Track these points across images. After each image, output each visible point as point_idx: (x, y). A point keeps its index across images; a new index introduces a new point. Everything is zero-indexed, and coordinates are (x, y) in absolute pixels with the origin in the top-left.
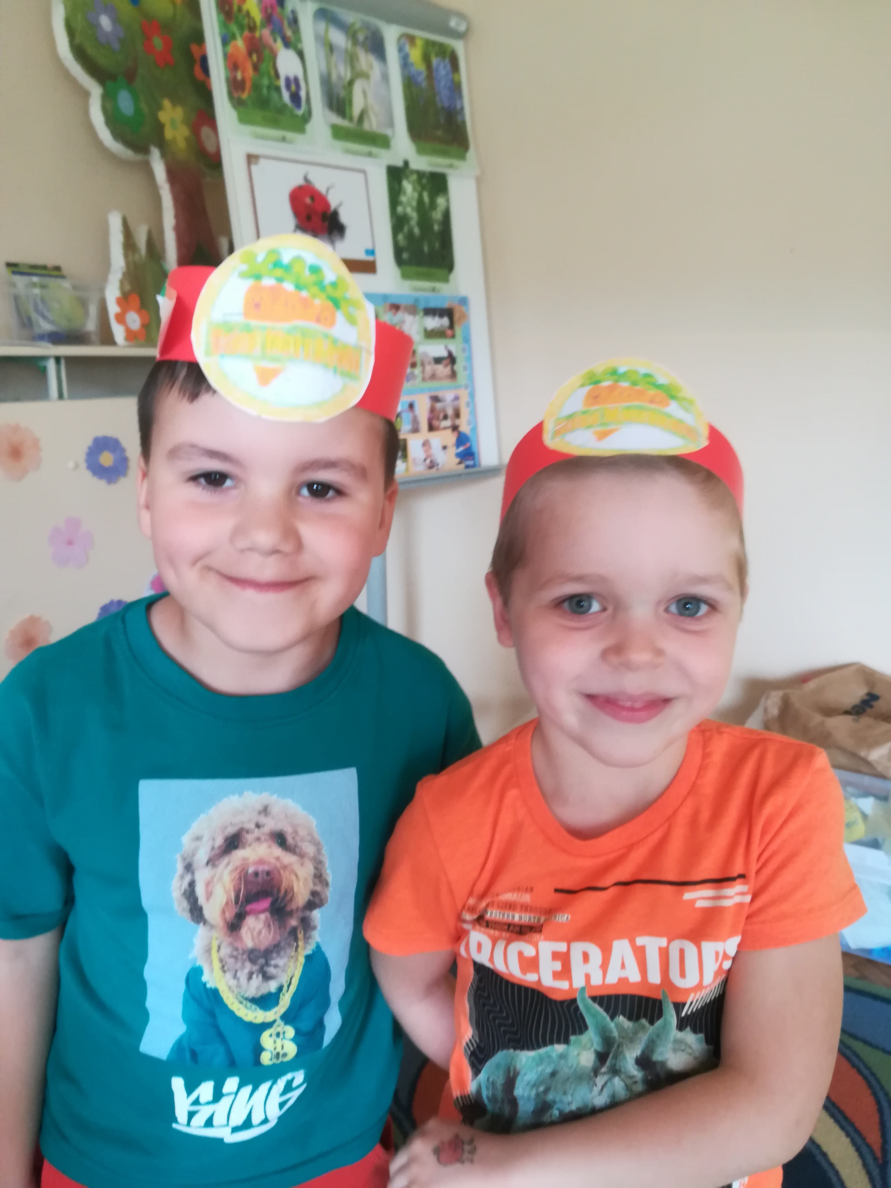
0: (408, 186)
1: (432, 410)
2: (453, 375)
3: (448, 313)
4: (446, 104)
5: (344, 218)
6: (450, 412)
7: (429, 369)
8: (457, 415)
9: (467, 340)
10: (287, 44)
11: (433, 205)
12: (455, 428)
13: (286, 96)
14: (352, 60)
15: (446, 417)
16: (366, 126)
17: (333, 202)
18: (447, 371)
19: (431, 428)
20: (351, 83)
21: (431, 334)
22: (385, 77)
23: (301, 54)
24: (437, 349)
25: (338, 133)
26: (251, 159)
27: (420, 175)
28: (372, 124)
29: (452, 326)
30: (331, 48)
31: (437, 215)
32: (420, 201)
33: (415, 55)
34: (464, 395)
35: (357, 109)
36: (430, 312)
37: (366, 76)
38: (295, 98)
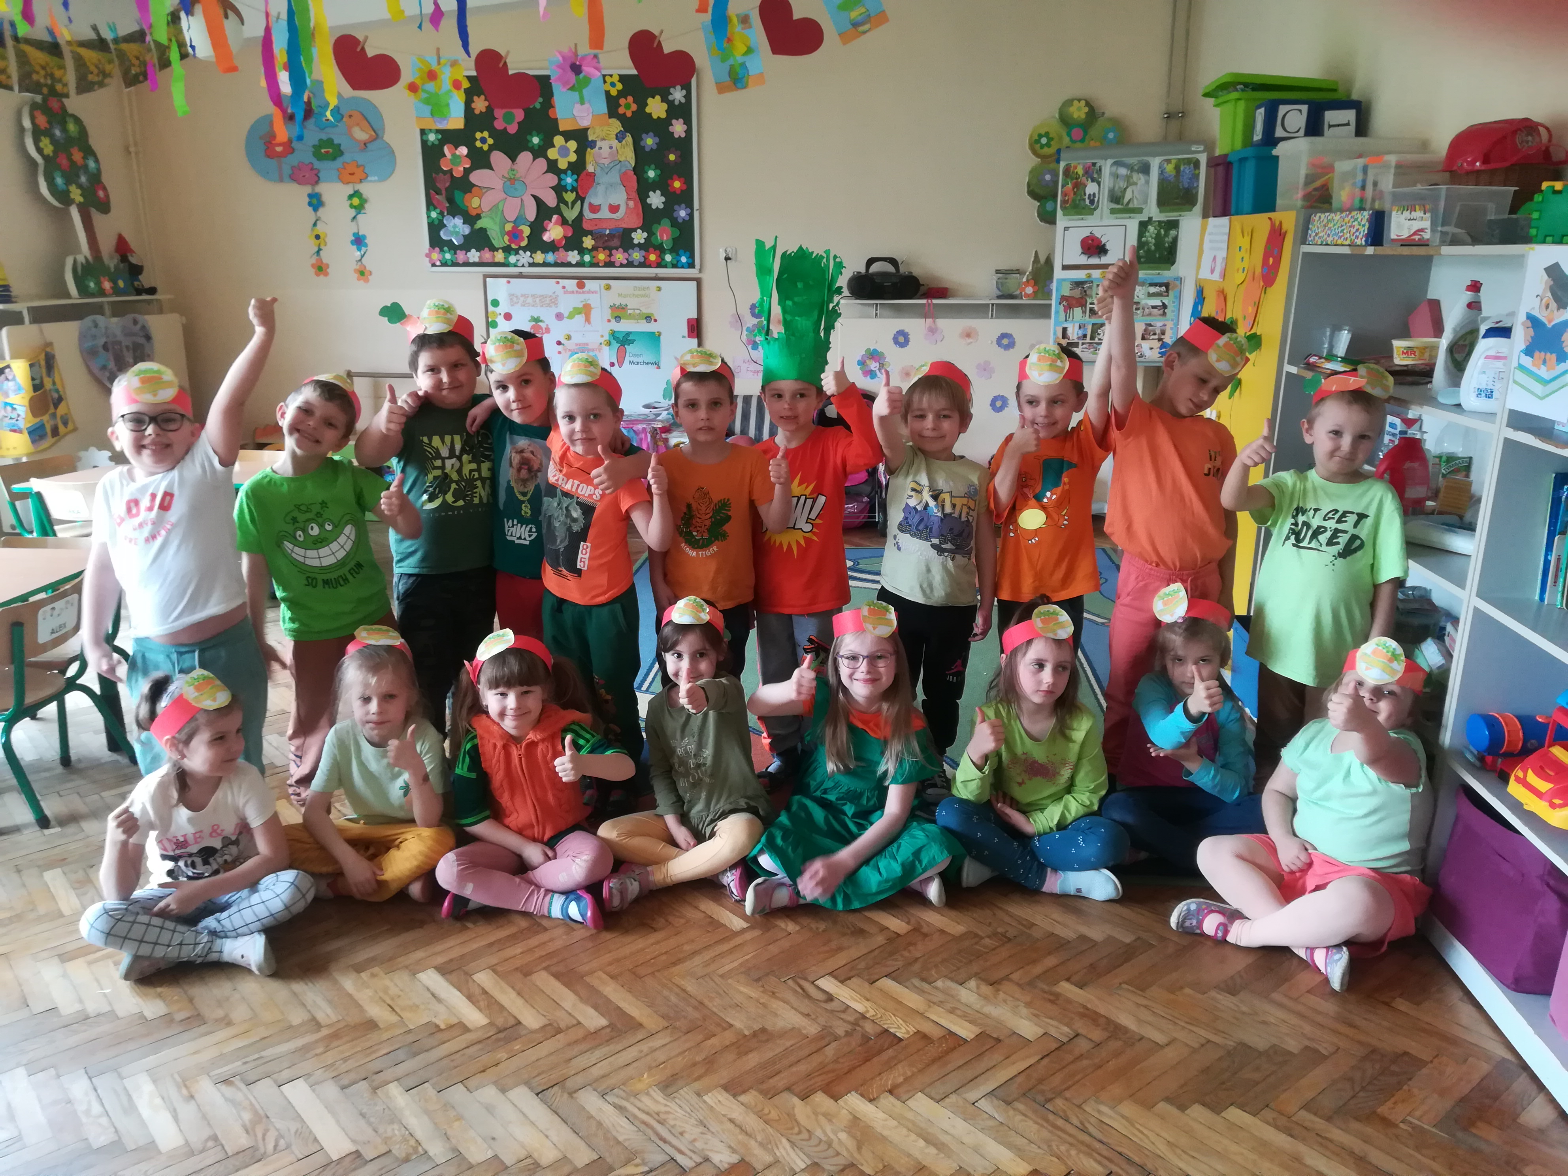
0: (1151, 228)
1: (1145, 330)
2: (1164, 314)
3: (1167, 285)
4: (1186, 186)
5: (1108, 247)
6: (1158, 332)
7: (1147, 311)
8: (1163, 333)
9: (1179, 297)
10: (1093, 181)
11: (1167, 235)
12: (1160, 340)
13: (1087, 202)
14: (1128, 178)
15: (1155, 334)
16: (1131, 206)
17: (1103, 241)
18: (1161, 312)
19: (1143, 338)
20: (1125, 189)
21: (1150, 295)
22: (1147, 182)
23: (1099, 184)
24: (1157, 302)
25: (1113, 211)
26: (1066, 229)
27: (1159, 222)
28: (1135, 204)
29: (1167, 291)
30: (1117, 176)
31: (1169, 239)
32: (1158, 234)
33: (1170, 168)
34: (1170, 325)
35: (1126, 200)
36: (1151, 285)
37: (1135, 184)
38: (1092, 202)
